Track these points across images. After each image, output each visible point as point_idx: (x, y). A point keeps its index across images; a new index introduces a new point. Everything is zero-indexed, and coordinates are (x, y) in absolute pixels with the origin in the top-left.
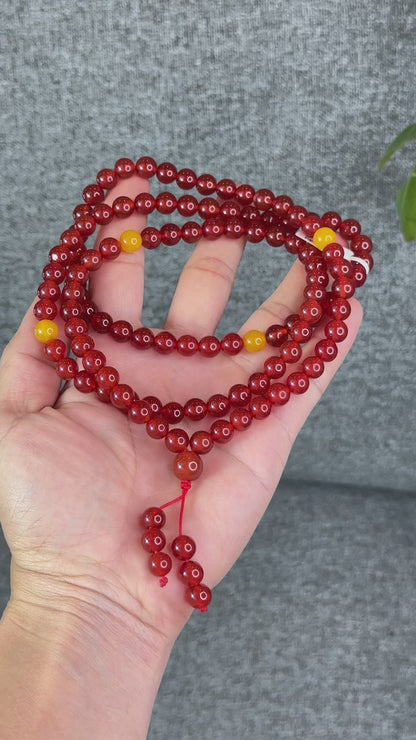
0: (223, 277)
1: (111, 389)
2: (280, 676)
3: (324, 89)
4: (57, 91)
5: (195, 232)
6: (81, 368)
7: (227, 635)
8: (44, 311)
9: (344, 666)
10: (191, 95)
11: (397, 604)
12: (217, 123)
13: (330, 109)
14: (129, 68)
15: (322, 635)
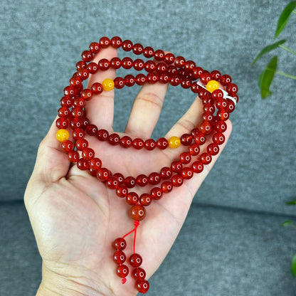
0: (157, 104)
1: (97, 170)
2: (196, 293)
3: (225, 29)
4: (104, 27)
5: (143, 79)
6: (81, 157)
7: (172, 273)
8: (61, 124)
9: (225, 289)
10: (165, 30)
11: (249, 262)
12: (176, 43)
13: (227, 38)
14: (138, 18)
15: (215, 275)
